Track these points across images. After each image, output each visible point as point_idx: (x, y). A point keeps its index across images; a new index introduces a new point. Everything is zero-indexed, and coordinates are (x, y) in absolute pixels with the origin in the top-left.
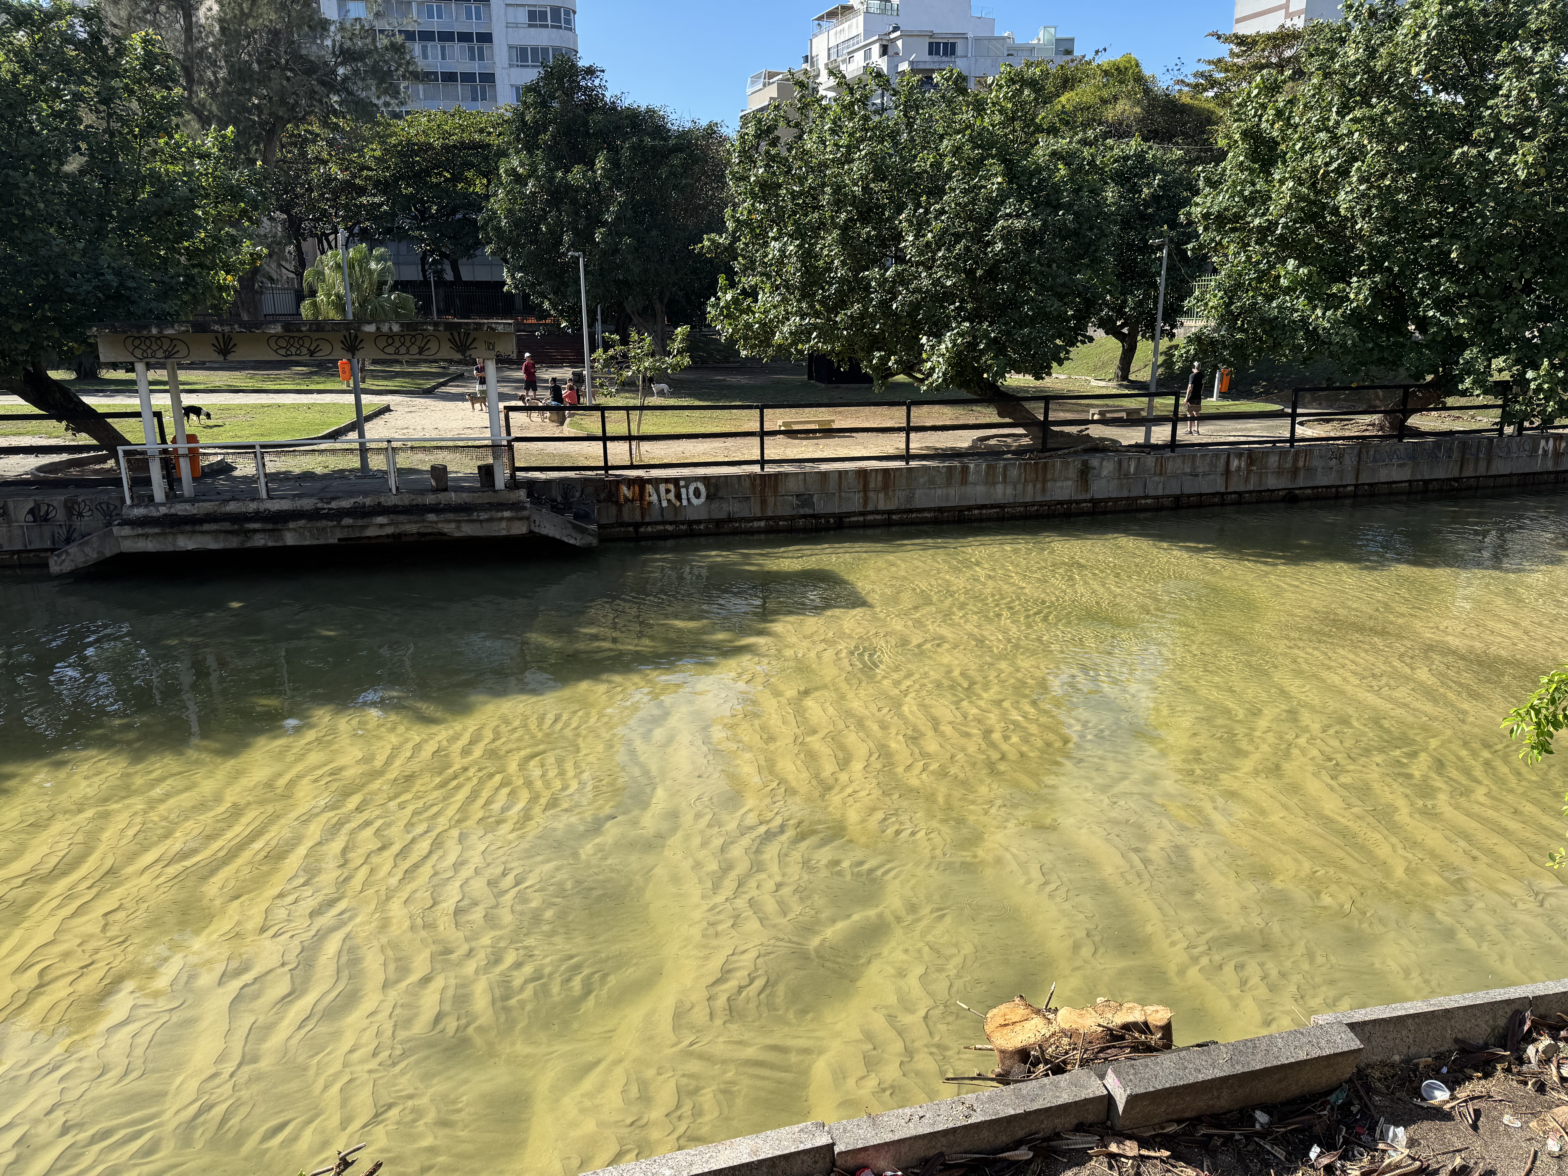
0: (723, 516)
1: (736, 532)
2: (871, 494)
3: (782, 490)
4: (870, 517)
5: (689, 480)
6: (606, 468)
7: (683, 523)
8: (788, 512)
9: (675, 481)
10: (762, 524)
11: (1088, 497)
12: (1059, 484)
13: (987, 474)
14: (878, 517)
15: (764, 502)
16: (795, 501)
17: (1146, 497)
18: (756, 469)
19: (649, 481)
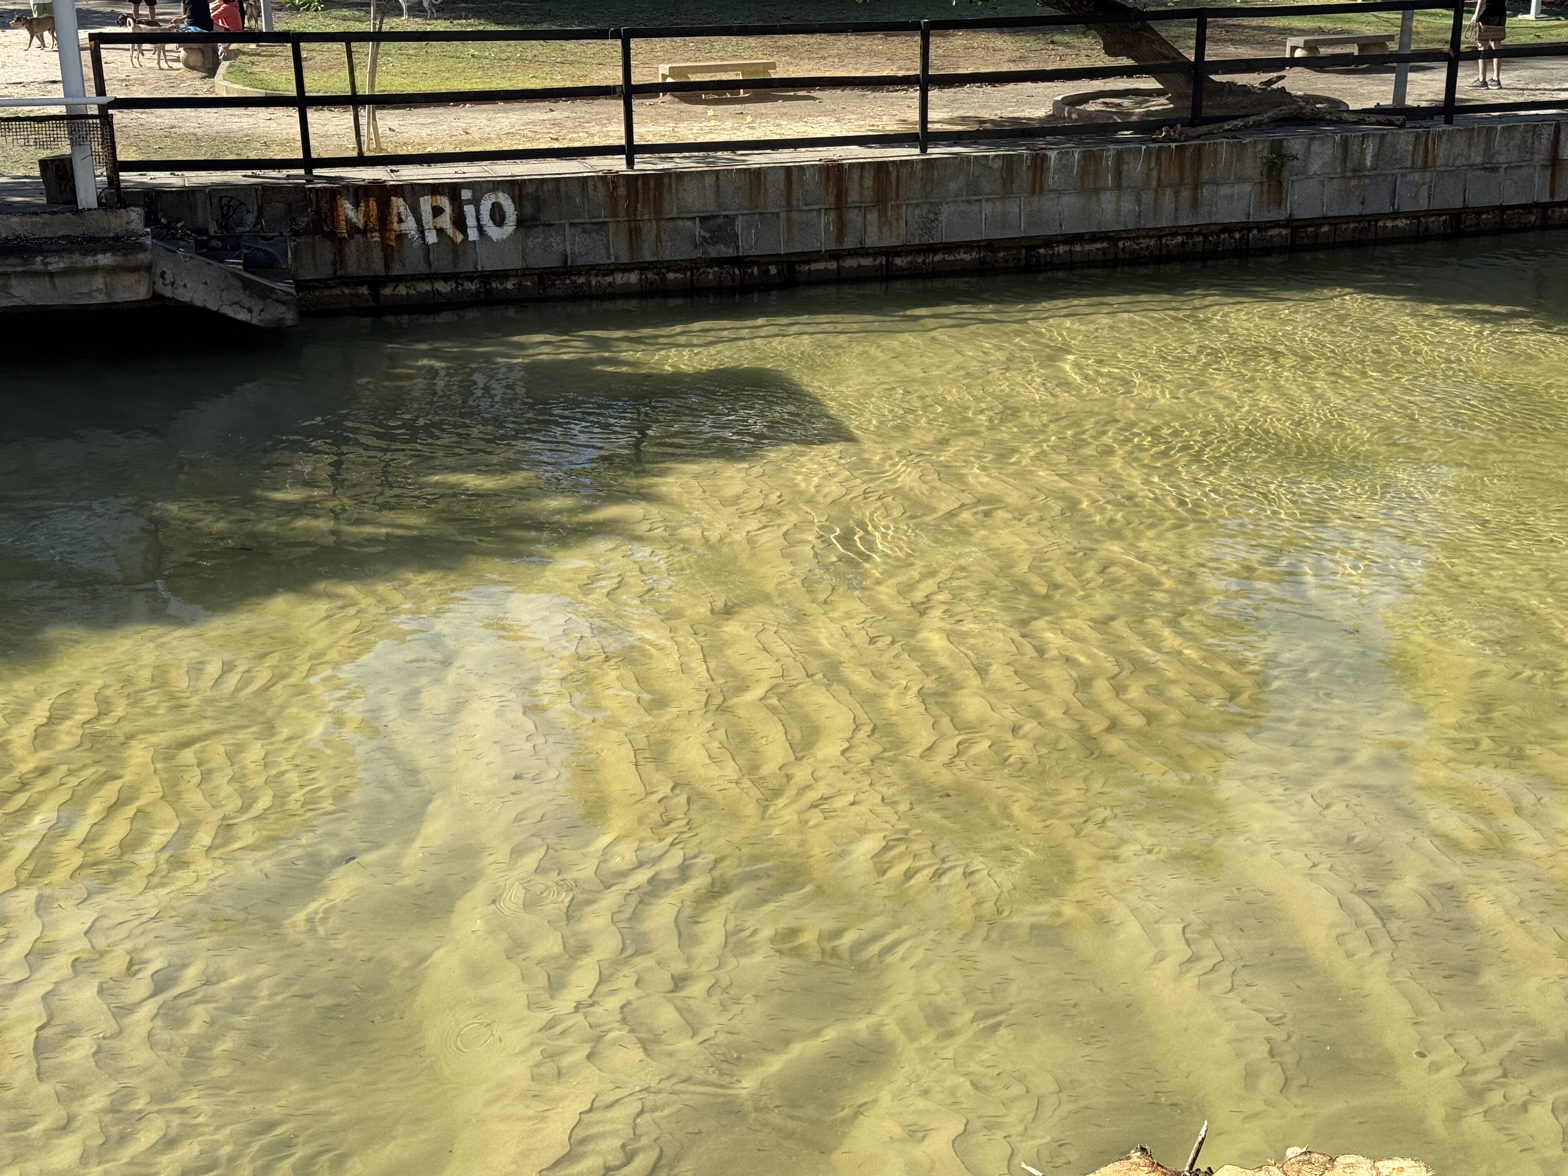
0: (552, 261)
1: (579, 296)
2: (853, 216)
3: (671, 208)
4: (851, 263)
5: (479, 188)
6: (308, 162)
7: (470, 277)
8: (684, 252)
9: (452, 190)
10: (633, 278)
11: (1283, 215)
12: (1224, 190)
13: (1083, 170)
14: (867, 262)
15: (634, 233)
16: (698, 231)
17: (1396, 215)
18: (617, 164)
19: (399, 190)
